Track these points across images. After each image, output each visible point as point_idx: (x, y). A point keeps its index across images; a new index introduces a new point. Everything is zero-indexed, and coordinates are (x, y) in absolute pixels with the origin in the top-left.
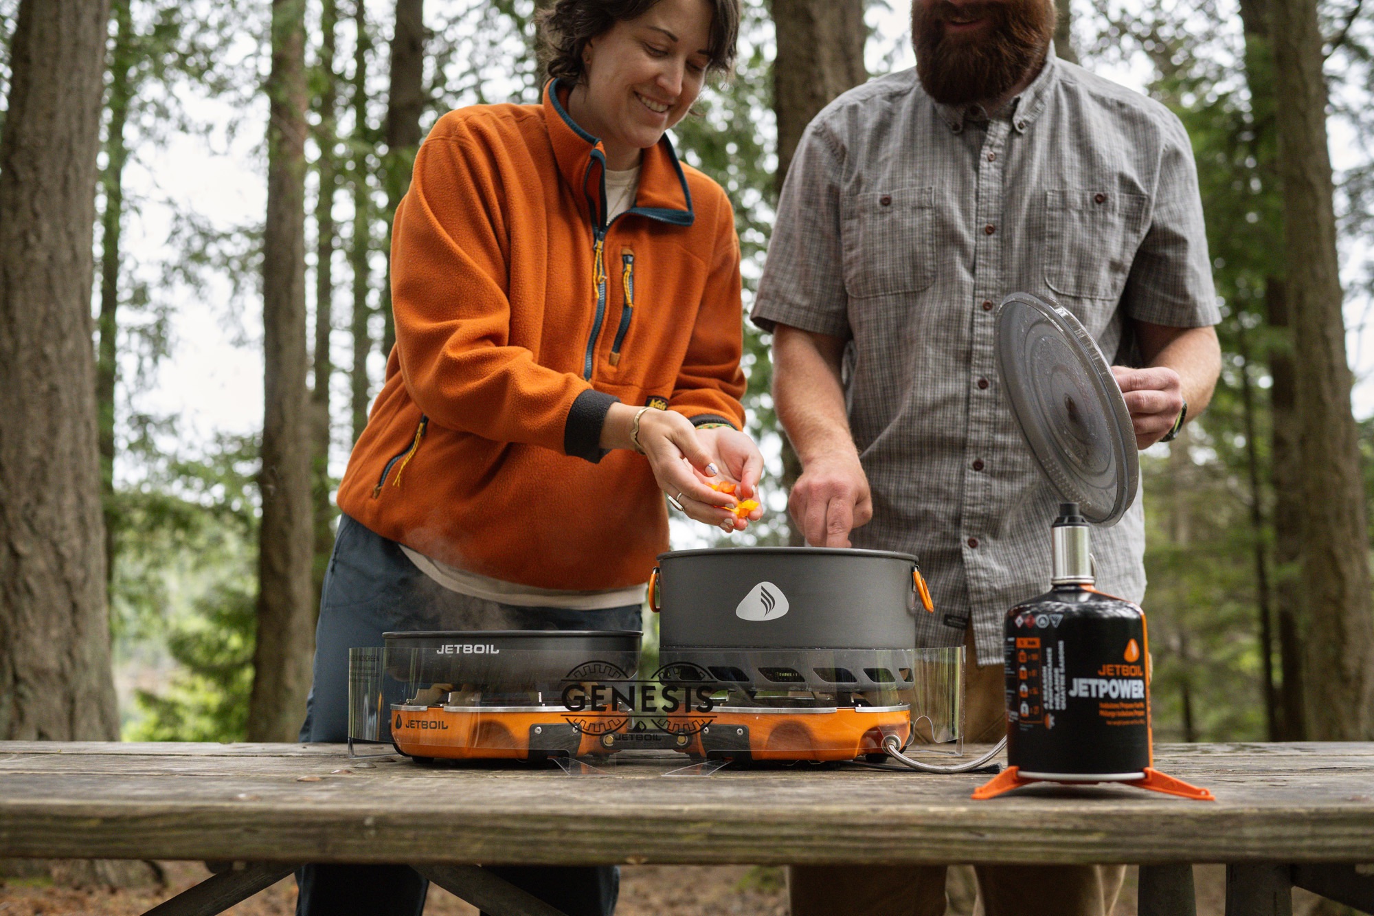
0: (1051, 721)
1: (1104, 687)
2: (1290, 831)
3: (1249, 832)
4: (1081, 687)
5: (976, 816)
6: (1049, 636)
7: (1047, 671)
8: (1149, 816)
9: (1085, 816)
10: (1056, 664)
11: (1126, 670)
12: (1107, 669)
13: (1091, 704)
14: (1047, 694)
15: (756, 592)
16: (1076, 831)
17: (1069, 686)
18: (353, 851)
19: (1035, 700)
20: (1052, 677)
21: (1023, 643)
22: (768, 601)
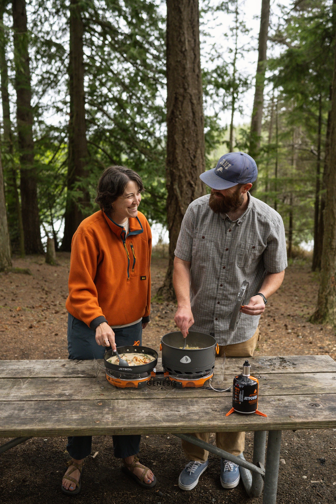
0: (240, 403)
1: (250, 398)
2: (278, 426)
3: (271, 426)
4: (246, 398)
5: (226, 425)
6: (241, 389)
7: (240, 395)
8: (255, 424)
9: (244, 425)
10: (242, 394)
11: (254, 395)
12: (251, 395)
13: (248, 401)
14: (240, 398)
15: (184, 357)
16: (243, 427)
17: (244, 398)
18: (120, 434)
19: (238, 399)
20: (241, 396)
21: (236, 388)
22: (187, 360)
